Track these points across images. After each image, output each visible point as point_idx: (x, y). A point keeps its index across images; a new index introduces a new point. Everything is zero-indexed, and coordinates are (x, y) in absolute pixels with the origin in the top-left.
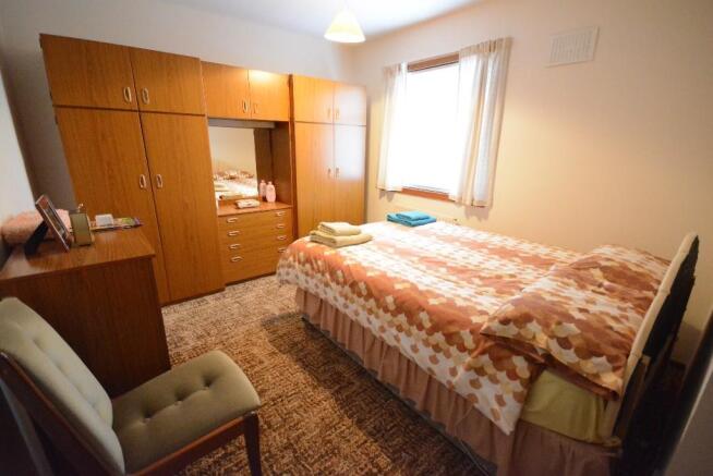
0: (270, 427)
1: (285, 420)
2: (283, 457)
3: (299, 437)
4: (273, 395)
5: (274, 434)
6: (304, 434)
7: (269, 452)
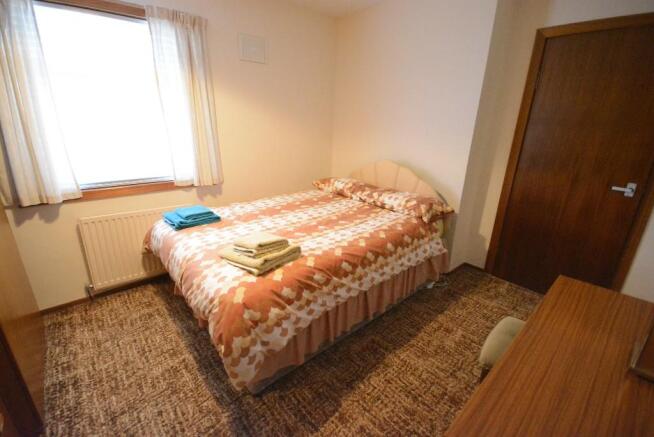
0: (446, 394)
1: (432, 384)
2: (464, 378)
3: (442, 370)
4: (410, 400)
5: (449, 389)
6: (437, 368)
7: (466, 388)
